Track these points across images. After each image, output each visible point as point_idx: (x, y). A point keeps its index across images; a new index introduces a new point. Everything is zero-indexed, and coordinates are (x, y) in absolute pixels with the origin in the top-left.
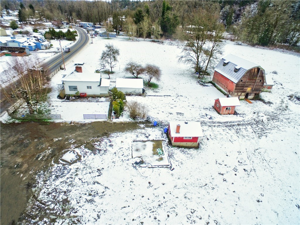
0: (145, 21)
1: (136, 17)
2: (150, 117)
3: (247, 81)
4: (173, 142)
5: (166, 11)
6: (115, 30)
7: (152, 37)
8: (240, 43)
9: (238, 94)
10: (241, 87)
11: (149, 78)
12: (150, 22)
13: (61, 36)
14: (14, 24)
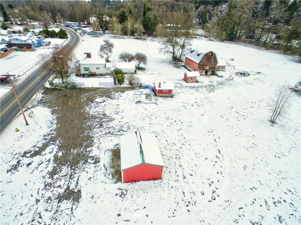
0: (129, 20)
1: (120, 17)
2: (142, 83)
3: (206, 61)
4: (157, 94)
5: (147, 11)
6: (101, 29)
7: (135, 35)
8: (212, 39)
9: (200, 71)
10: (202, 66)
11: (138, 63)
12: (133, 21)
13: (54, 34)
14: (5, 25)
